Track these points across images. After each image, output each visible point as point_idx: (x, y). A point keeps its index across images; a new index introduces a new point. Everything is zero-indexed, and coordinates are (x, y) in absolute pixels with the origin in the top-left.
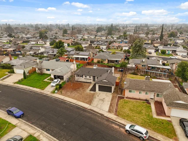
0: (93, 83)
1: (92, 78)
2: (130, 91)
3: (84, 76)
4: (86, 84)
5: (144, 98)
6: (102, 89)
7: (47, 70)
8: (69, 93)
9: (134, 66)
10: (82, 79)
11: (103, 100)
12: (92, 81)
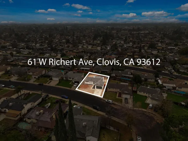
0: (94, 85)
1: (93, 82)
2: (109, 88)
3: (89, 82)
4: (90, 85)
5: (115, 91)
6: (98, 87)
7: (70, 78)
8: (83, 90)
9: (114, 75)
10: (88, 83)
11: (98, 92)
12: (93, 84)
